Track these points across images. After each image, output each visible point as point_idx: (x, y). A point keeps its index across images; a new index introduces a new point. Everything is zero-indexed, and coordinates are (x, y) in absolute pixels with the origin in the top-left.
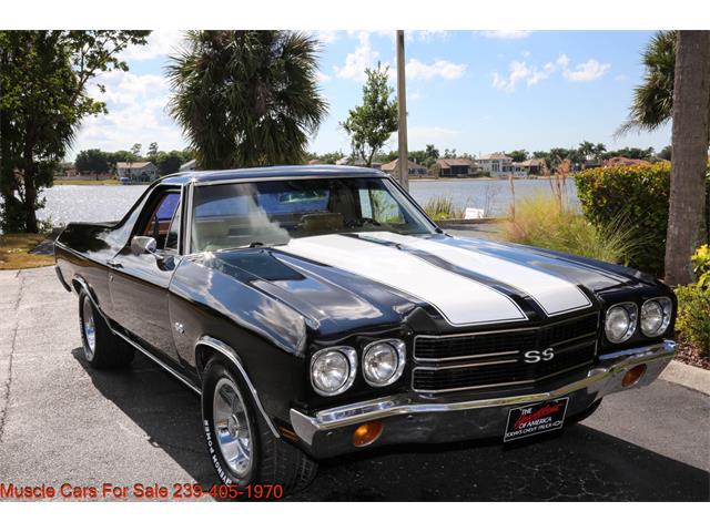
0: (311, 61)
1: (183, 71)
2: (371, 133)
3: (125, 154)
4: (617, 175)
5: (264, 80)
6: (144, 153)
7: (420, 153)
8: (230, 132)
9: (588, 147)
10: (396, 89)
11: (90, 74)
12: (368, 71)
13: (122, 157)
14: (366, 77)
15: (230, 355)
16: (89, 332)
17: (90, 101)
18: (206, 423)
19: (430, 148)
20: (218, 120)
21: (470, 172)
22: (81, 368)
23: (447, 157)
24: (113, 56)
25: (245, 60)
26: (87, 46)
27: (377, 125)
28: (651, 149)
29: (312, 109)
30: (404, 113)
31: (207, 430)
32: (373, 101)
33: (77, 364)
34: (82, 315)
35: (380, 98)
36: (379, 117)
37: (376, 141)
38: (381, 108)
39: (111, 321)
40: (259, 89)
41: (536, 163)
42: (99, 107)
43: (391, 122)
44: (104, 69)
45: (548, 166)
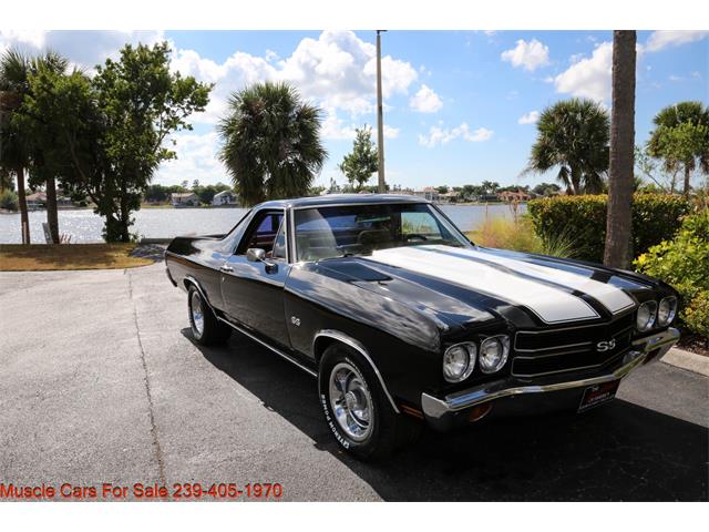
0: (317, 123)
1: (228, 130)
2: (358, 174)
3: (177, 187)
4: (560, 203)
5: (285, 136)
6: (190, 187)
8: (260, 172)
9: (488, 185)
10: (377, 143)
11: (167, 132)
12: (357, 130)
13: (175, 189)
14: (356, 134)
16: (197, 318)
17: (165, 151)
18: (323, 397)
20: (252, 163)
22: (192, 345)
23: (395, 190)
24: (182, 120)
25: (272, 122)
26: (164, 113)
27: (362, 167)
28: (527, 187)
29: (317, 155)
30: (382, 159)
31: (324, 402)
32: (360, 151)
33: (188, 342)
34: (190, 305)
35: (365, 149)
36: (364, 162)
37: (362, 178)
38: (365, 155)
39: (217, 310)
40: (282, 142)
41: (455, 194)
42: (171, 155)
43: (373, 165)
44: (176, 128)
45: (462, 197)
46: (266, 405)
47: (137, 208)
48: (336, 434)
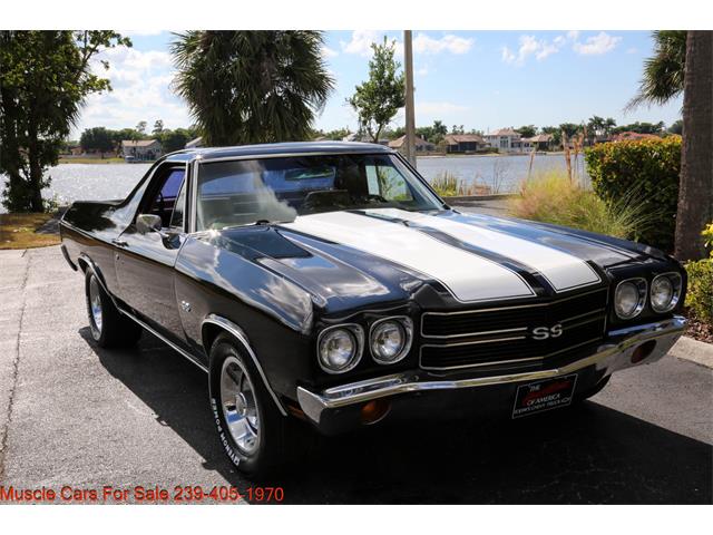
1: (187, 47)
2: (377, 109)
3: (130, 131)
4: (628, 149)
5: (269, 56)
6: (150, 131)
7: (427, 129)
8: (236, 109)
9: (597, 122)
10: (403, 63)
11: (93, 50)
12: (374, 46)
13: (127, 135)
14: (373, 52)
15: (237, 333)
16: (96, 311)
17: (94, 78)
18: (214, 401)
19: (437, 124)
20: (223, 97)
21: (478, 148)
22: (88, 347)
23: (455, 133)
24: (116, 31)
27: (383, 101)
28: (661, 124)
29: (318, 85)
30: (411, 89)
31: (215, 408)
32: (380, 76)
33: (84, 343)
34: (88, 294)
35: (387, 73)
36: (386, 93)
37: (383, 118)
38: (388, 83)
39: (118, 300)
40: (265, 64)
41: (545, 138)
42: (103, 85)
43: (398, 98)
44: (108, 45)
45: (557, 142)
46: (159, 420)
47: (54, 163)
48: (228, 448)
